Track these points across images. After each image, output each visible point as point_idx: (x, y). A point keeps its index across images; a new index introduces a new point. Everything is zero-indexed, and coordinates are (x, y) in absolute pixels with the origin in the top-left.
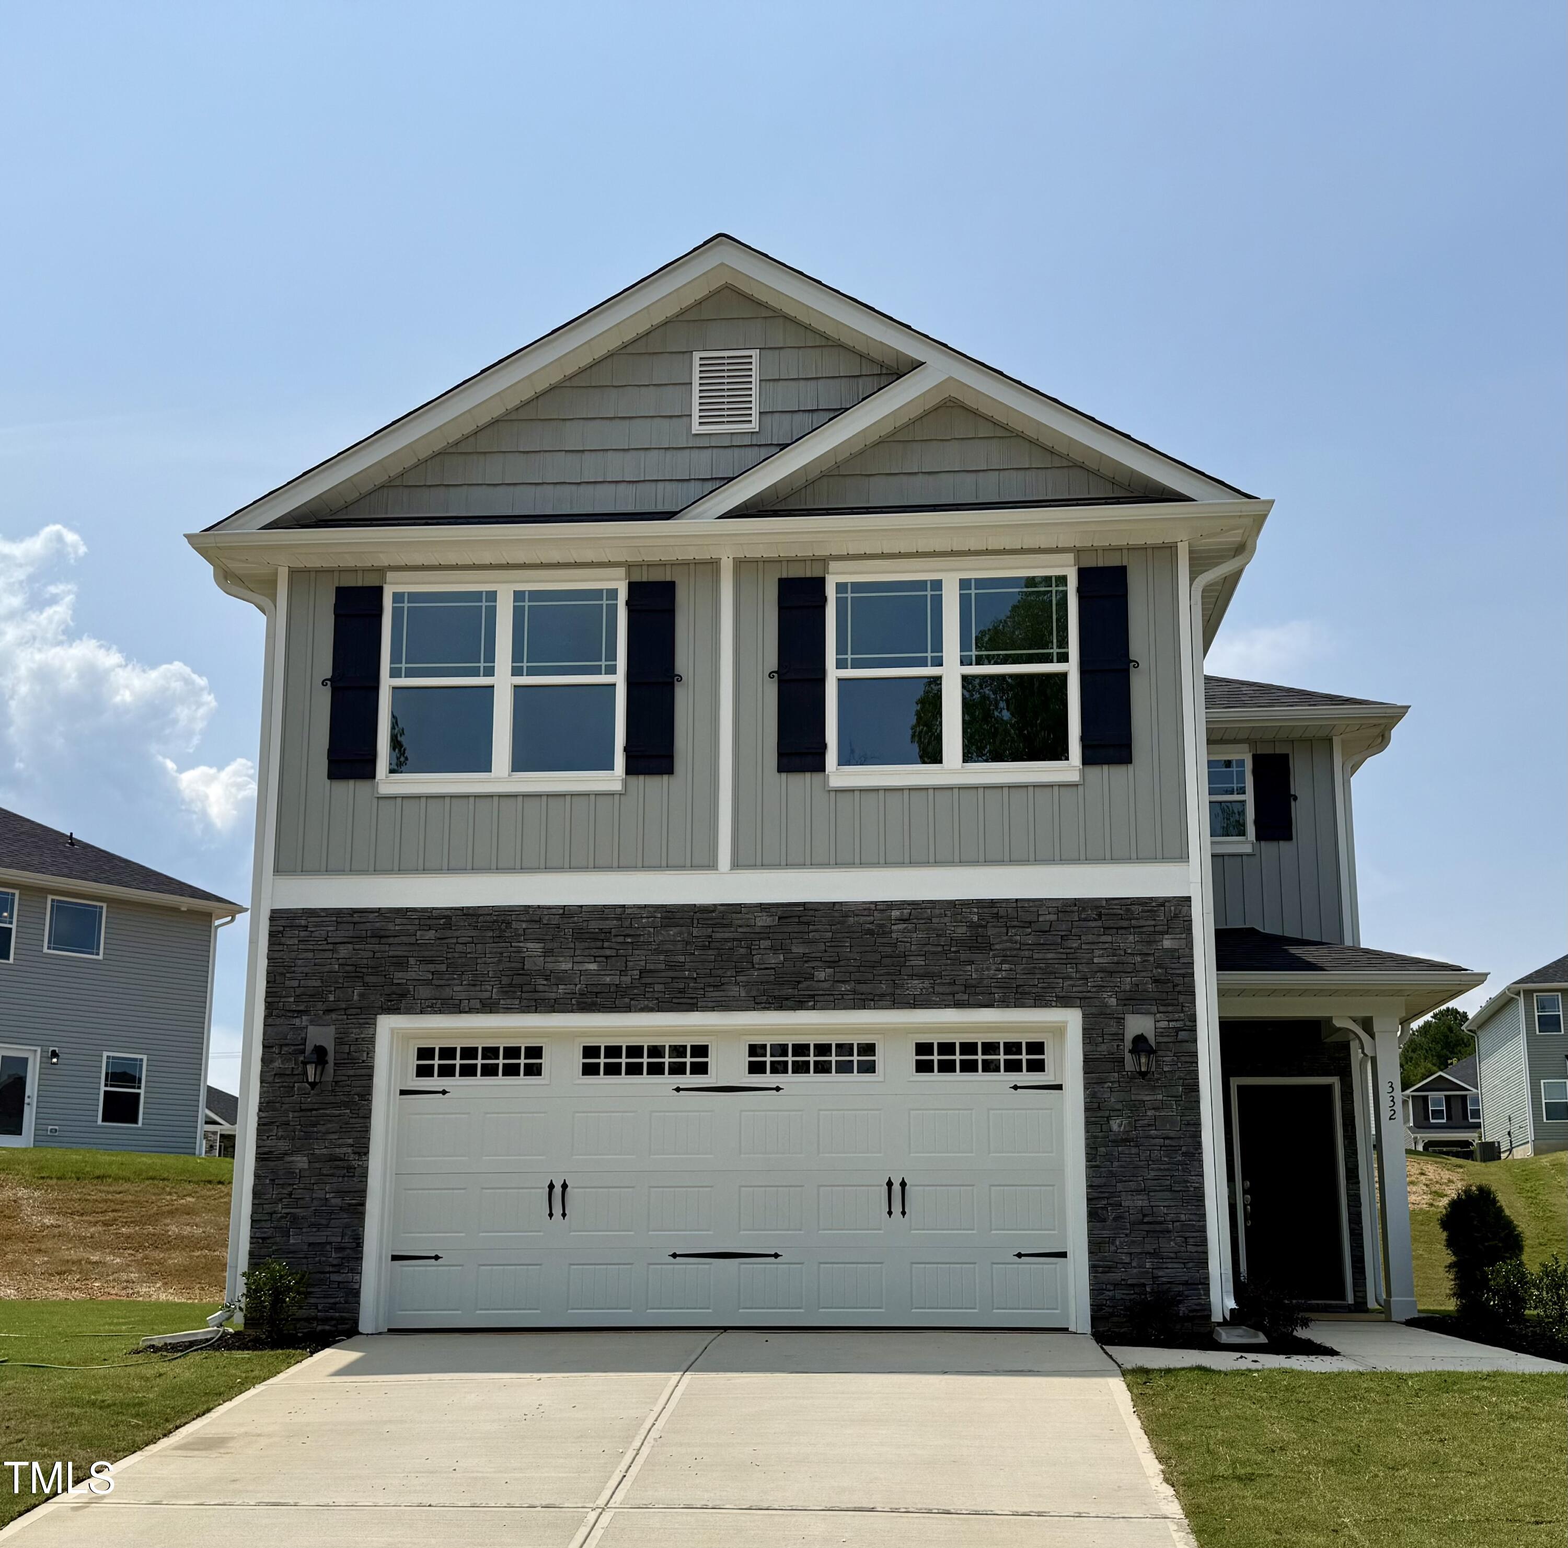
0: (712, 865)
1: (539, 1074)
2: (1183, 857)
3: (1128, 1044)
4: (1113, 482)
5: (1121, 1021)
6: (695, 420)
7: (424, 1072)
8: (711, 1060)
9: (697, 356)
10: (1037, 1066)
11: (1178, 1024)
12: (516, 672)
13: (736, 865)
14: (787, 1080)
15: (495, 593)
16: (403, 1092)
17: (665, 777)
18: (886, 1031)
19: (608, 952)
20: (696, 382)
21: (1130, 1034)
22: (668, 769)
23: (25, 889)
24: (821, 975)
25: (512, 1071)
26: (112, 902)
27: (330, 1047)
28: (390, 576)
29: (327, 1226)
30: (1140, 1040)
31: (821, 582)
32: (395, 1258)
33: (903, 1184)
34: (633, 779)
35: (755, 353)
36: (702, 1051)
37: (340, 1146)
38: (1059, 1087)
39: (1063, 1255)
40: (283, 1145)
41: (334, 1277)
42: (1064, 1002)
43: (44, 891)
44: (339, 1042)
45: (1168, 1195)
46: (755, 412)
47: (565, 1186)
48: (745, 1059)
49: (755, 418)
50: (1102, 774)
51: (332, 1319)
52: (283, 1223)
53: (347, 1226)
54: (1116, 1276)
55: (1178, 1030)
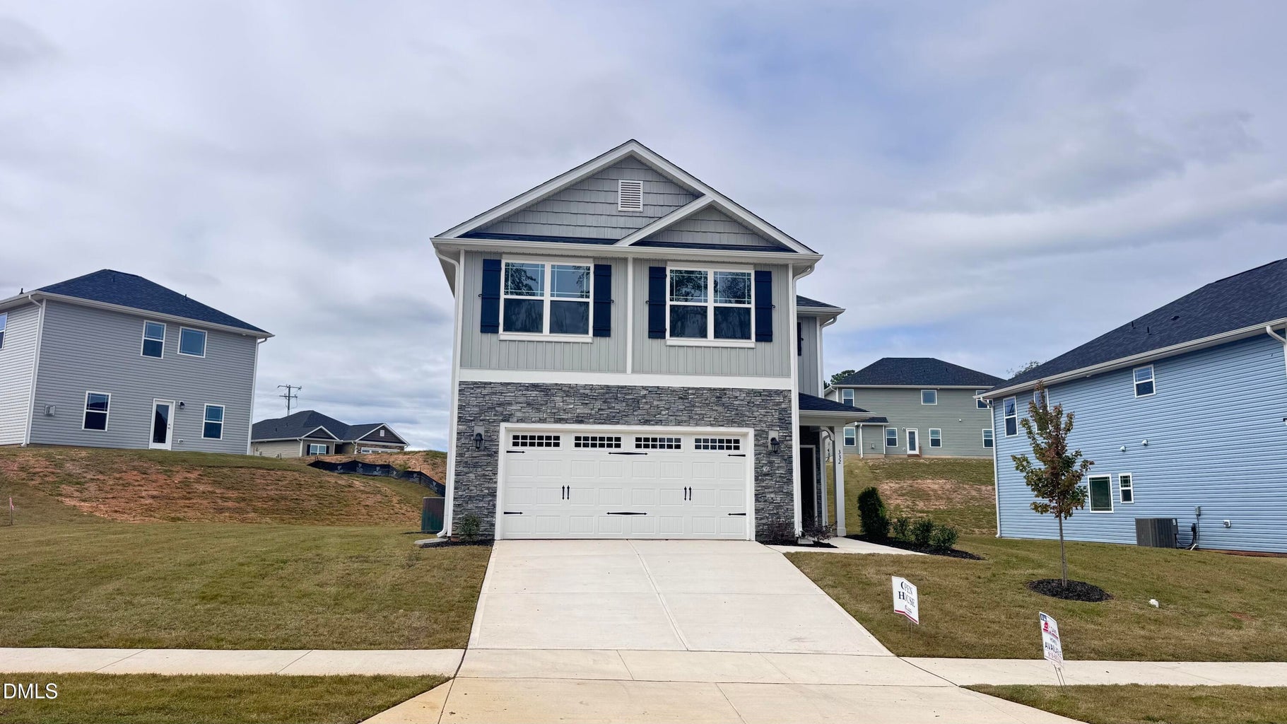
0: (624, 371)
1: (559, 446)
2: (788, 375)
3: (769, 440)
4: (767, 241)
5: (767, 433)
6: (620, 206)
7: (515, 444)
8: (622, 442)
9: (620, 181)
10: (737, 448)
11: (787, 434)
12: (552, 295)
13: (633, 371)
14: (650, 450)
15: (544, 265)
16: (508, 452)
17: (607, 338)
18: (685, 434)
19: (587, 402)
20: (620, 191)
21: (770, 438)
22: (609, 335)
23: (169, 323)
24: (664, 413)
25: (548, 445)
26: (210, 330)
27: (483, 433)
28: (504, 256)
29: (482, 500)
30: (773, 439)
31: (664, 269)
32: (505, 513)
33: (690, 489)
34: (595, 338)
35: (641, 182)
36: (618, 439)
37: (487, 471)
38: (744, 456)
39: (745, 514)
40: (466, 470)
41: (485, 519)
42: (747, 426)
43: (179, 324)
44: (486, 432)
45: (781, 493)
46: (641, 204)
47: (568, 488)
48: (634, 443)
49: (641, 207)
50: (762, 345)
51: (485, 534)
52: (466, 499)
53: (491, 501)
54: (764, 521)
55: (786, 436)
